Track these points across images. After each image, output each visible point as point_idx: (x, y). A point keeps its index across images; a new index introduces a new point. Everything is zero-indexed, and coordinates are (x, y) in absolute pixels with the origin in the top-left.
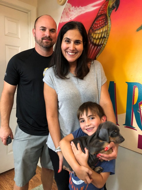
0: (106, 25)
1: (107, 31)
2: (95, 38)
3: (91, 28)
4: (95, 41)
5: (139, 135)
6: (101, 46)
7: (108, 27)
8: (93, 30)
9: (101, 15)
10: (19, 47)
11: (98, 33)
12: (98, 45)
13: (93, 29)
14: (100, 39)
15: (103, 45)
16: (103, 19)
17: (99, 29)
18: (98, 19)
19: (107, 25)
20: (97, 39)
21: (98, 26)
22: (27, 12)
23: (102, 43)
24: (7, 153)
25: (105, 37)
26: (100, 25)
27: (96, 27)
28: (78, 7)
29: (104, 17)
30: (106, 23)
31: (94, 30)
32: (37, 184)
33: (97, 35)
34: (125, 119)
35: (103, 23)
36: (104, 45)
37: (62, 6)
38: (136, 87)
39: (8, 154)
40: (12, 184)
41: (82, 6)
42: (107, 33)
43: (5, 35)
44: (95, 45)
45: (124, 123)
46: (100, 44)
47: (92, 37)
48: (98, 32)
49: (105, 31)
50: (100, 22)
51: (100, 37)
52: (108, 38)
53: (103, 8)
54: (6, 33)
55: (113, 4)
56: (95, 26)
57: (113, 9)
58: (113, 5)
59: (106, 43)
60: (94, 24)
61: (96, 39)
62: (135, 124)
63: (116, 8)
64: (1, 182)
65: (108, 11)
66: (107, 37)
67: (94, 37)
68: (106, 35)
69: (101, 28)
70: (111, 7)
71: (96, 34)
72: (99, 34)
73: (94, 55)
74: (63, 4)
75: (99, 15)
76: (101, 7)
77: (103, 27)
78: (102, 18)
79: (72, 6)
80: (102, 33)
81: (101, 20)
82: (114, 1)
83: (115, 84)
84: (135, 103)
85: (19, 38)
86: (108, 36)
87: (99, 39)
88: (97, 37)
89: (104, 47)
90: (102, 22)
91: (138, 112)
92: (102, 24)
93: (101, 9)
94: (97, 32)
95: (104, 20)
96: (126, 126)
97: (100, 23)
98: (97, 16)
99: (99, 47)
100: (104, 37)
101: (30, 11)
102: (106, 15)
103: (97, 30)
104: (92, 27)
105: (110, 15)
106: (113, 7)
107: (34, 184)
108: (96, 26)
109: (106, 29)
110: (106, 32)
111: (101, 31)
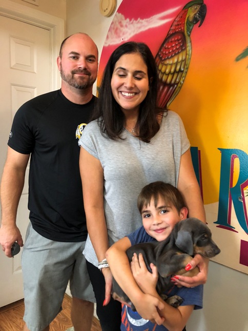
0: (182, 50)
1: (185, 60)
2: (165, 72)
3: (158, 54)
4: (164, 78)
5: (242, 241)
6: (176, 86)
7: (187, 54)
8: (161, 58)
9: (175, 34)
10: (34, 88)
11: (169, 64)
12: (170, 85)
13: (161, 56)
14: (173, 74)
15: (179, 85)
16: (178, 40)
17: (172, 57)
18: (170, 40)
19: (185, 51)
20: (168, 75)
21: (169, 53)
22: (48, 28)
23: (177, 80)
24: (13, 272)
25: (183, 71)
26: (173, 51)
27: (166, 54)
28: (136, 19)
29: (180, 37)
30: (183, 47)
31: (163, 59)
32: (65, 327)
33: (169, 67)
34: (217, 213)
35: (178, 47)
36: (181, 83)
37: (109, 18)
38: (236, 157)
39: (15, 273)
40: (21, 326)
41: (142, 18)
42: (185, 65)
43: (11, 68)
44: (165, 84)
45: (216, 220)
46: (173, 82)
47: (160, 71)
48: (171, 62)
49: (182, 61)
50: (173, 45)
51: (173, 70)
52: (186, 72)
53: (178, 22)
54: (13, 63)
55: (195, 14)
56: (164, 52)
57: (194, 22)
58: (195, 17)
59: (184, 81)
60: (163, 48)
61: (166, 75)
62: (234, 221)
63: (199, 22)
64: (2, 322)
65: (186, 27)
66: (185, 70)
67: (163, 70)
68: (184, 68)
69: (175, 54)
70: (191, 20)
71: (166, 65)
72: (172, 65)
73: (164, 101)
74: (110, 15)
75: (171, 32)
76: (174, 20)
77: (179, 53)
78: (176, 39)
79: (126, 18)
80: (177, 64)
81: (175, 41)
82: (197, 10)
83: (200, 151)
84: (234, 185)
85: (34, 73)
86: (187, 68)
87: (171, 74)
88: (167, 71)
89: (179, 87)
90: (177, 45)
91: (239, 200)
92: (177, 49)
93: (175, 23)
94: (167, 62)
95: (180, 41)
96: (218, 225)
97: (173, 47)
98: (168, 35)
99: (171, 88)
100: (180, 71)
101: (53, 26)
102: (183, 33)
103: (168, 58)
104: (160, 54)
105: (190, 32)
106: (195, 20)
107: (59, 326)
108: (167, 52)
109: (184, 58)
110: (183, 63)
111: (176, 60)
